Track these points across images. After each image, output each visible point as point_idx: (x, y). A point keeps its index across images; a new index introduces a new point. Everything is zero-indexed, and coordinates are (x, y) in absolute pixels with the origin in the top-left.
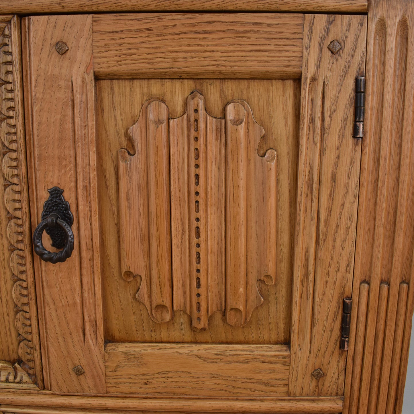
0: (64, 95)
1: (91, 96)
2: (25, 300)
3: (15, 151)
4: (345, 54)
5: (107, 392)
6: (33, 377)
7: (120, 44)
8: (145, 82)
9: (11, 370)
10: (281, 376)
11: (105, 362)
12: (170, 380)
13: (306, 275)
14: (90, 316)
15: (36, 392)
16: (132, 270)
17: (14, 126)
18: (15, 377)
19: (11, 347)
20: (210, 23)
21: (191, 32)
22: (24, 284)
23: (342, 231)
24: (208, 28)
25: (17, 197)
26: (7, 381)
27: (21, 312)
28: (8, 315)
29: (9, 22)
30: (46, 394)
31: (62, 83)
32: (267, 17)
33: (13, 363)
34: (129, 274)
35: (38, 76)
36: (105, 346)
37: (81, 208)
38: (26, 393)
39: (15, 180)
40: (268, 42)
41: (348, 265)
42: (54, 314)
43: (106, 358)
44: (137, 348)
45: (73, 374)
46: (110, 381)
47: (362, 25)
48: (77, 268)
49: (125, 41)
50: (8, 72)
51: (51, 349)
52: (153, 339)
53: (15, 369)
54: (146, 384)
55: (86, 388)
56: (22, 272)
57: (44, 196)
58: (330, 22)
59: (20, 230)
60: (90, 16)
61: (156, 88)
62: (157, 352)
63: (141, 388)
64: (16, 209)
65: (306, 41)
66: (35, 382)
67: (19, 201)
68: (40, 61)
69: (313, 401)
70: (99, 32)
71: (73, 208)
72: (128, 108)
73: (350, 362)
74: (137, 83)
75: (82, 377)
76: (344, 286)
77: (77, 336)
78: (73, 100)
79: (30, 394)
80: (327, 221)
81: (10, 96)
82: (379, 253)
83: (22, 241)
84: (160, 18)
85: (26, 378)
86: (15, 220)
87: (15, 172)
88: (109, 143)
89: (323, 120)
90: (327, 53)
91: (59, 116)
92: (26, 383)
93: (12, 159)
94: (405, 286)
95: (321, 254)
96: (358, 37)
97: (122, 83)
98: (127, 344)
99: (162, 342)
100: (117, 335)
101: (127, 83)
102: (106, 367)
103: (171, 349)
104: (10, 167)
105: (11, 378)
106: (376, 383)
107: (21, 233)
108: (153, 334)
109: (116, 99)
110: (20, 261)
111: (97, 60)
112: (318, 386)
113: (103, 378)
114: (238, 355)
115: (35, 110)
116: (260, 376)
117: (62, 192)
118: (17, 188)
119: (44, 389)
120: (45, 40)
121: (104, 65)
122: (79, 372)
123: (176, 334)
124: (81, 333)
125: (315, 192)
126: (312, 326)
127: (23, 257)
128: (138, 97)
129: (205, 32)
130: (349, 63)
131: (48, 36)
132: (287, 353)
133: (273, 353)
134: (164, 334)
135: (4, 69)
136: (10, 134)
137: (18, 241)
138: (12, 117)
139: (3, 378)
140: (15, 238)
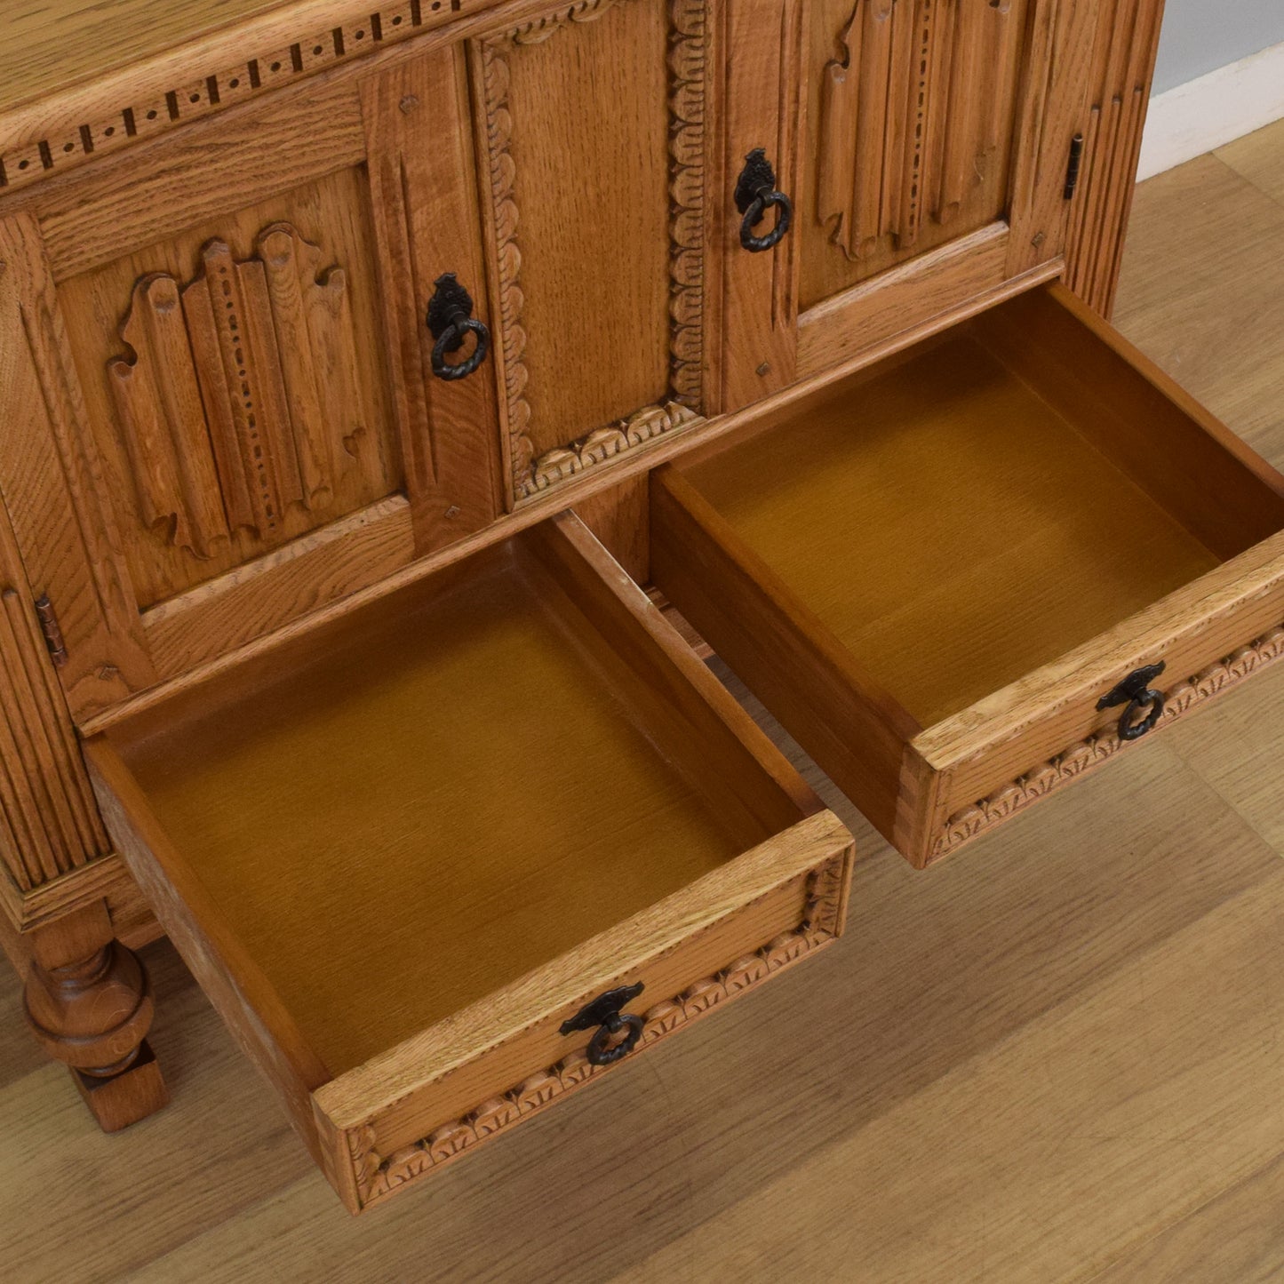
0: (773, 29)
2: (697, 311)
3: (699, 124)
5: (796, 379)
6: (697, 408)
9: (664, 414)
10: (997, 261)
11: (798, 341)
12: (872, 326)
13: (1034, 127)
14: (781, 293)
17: (703, 92)
18: (672, 420)
19: (656, 382)
22: (698, 291)
23: (1077, 60)
25: (698, 182)
26: (663, 430)
27: (685, 330)
30: (716, 422)
33: (663, 403)
34: (833, 217)
37: (783, 161)
38: (690, 434)
39: (697, 161)
42: (739, 312)
43: (800, 336)
44: (834, 304)
45: (756, 376)
46: (801, 363)
50: (696, 24)
51: (730, 358)
52: (847, 283)
53: (669, 409)
54: (844, 345)
55: (771, 387)
56: (695, 277)
57: (739, 165)
59: (698, 223)
63: (837, 353)
64: (693, 199)
66: (702, 413)
67: (702, 186)
69: (1030, 276)
75: (767, 377)
76: (1074, 124)
77: (765, 324)
78: (782, 30)
79: (698, 431)
81: (696, 53)
83: (701, 236)
85: (688, 414)
86: (691, 213)
87: (698, 151)
91: (765, 58)
92: (690, 419)
93: (691, 135)
94: (1139, 93)
95: (1053, 97)
98: (821, 307)
99: (859, 282)
102: (798, 347)
105: (668, 422)
106: (1099, 221)
107: (700, 227)
108: (848, 278)
110: (695, 263)
112: (1036, 254)
113: (792, 363)
114: (950, 257)
115: (732, 62)
116: (974, 273)
118: (700, 171)
119: (715, 414)
122: (763, 372)
124: (770, 321)
125: (1052, 25)
126: (1036, 184)
127: (699, 258)
133: (990, 237)
134: (860, 273)
135: (689, 19)
136: (692, 103)
137: (693, 238)
138: (700, 82)
139: (657, 429)
140: (688, 235)
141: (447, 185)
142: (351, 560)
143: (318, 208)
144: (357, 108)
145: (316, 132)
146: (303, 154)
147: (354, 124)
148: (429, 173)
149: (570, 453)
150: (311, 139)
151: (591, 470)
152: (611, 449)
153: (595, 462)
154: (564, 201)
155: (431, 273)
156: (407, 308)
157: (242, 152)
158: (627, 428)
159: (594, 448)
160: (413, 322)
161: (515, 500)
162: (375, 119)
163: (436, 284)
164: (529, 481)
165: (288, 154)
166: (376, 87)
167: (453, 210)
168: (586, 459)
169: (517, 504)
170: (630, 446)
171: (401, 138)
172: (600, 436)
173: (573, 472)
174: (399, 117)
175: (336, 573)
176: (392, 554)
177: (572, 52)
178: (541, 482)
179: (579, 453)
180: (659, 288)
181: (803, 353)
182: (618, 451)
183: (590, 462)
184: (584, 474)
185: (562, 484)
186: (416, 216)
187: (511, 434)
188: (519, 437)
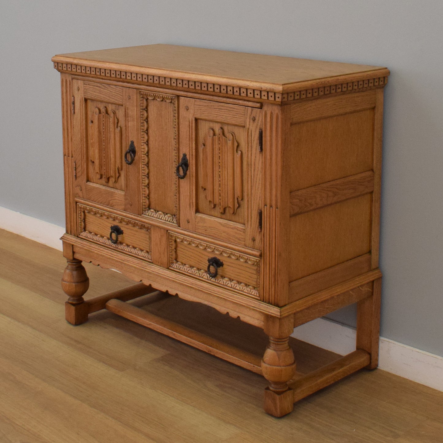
1: (194, 124)
4: (256, 121)
5: (195, 232)
6: (177, 221)
7: (201, 110)
8: (209, 122)
9: (172, 218)
10: (242, 237)
12: (212, 231)
14: (192, 201)
15: (177, 227)
18: (172, 221)
20: (222, 106)
21: (218, 109)
23: (257, 184)
24: (222, 108)
25: (176, 155)
26: (170, 221)
29: (175, 97)
30: (180, 229)
31: (187, 119)
32: (236, 107)
33: (172, 215)
35: (182, 116)
36: (196, 213)
37: (191, 161)
40: (236, 115)
41: (260, 197)
43: (196, 218)
44: (204, 216)
45: (187, 222)
46: (197, 227)
47: (260, 112)
51: (182, 212)
54: (206, 231)
55: (190, 228)
57: (182, 156)
58: (252, 110)
60: (194, 99)
61: (211, 124)
62: (209, 218)
63: (204, 232)
64: (176, 159)
65: (246, 115)
66: (177, 224)
68: (182, 111)
69: (252, 250)
70: (196, 104)
71: (189, 161)
73: (262, 235)
75: (189, 224)
76: (259, 205)
77: (188, 207)
79: (175, 227)
80: (253, 179)
82: (268, 195)
85: (175, 222)
89: (251, 143)
90: (252, 121)
91: (186, 130)
94: (277, 209)
96: (259, 116)
98: (202, 214)
102: (195, 222)
103: (213, 219)
106: (271, 248)
108: (210, 212)
109: (202, 126)
111: (196, 114)
112: (253, 244)
113: (194, 225)
114: (231, 225)
115: (180, 127)
116: (237, 235)
117: (186, 155)
118: (176, 152)
119: (179, 227)
120: (183, 105)
121: (197, 115)
123: (216, 214)
126: (251, 219)
128: (207, 127)
129: (221, 109)
130: (257, 125)
132: (244, 228)
133: (240, 227)
142: (115, 199)
144: (122, 92)
145: (117, 94)
146: (114, 96)
147: (121, 95)
149: (155, 211)
151: (156, 219)
152: (160, 217)
154: (156, 143)
155: (131, 139)
157: (108, 90)
159: (158, 214)
161: (143, 214)
163: (131, 141)
164: (146, 211)
166: (125, 90)
170: (163, 220)
171: (128, 104)
172: (161, 213)
173: (153, 216)
174: (128, 99)
175: (112, 201)
176: (121, 205)
178: (148, 214)
179: (156, 213)
181: (196, 224)
182: (161, 219)
183: (156, 217)
184: (154, 218)
185: (150, 217)
186: (129, 123)
187: (143, 194)
188: (145, 197)
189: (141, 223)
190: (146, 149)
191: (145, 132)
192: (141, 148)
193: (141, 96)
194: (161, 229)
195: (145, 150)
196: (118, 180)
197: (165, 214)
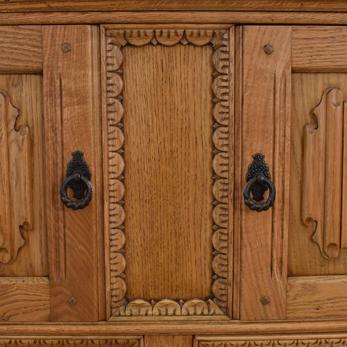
0: (269, 84)
1: (289, 85)
2: (225, 244)
3: (226, 126)
5: (287, 318)
6: (225, 310)
7: (312, 48)
8: (326, 75)
9: (205, 305)
11: (287, 292)
12: (337, 305)
14: (277, 255)
15: (227, 322)
16: (312, 217)
17: (228, 107)
18: (209, 311)
19: (204, 286)
22: (226, 231)
25: (225, 162)
26: (202, 314)
27: (219, 255)
28: (205, 258)
29: (229, 29)
30: (235, 323)
31: (267, 75)
33: (206, 299)
34: (310, 219)
35: (249, 70)
36: (288, 279)
37: (277, 169)
38: (218, 323)
39: (225, 149)
42: (249, 254)
43: (288, 289)
44: (312, 280)
45: (260, 304)
46: (291, 308)
48: (271, 216)
49: (315, 45)
50: (224, 67)
51: (244, 284)
52: (323, 273)
53: (208, 304)
54: (318, 309)
55: (270, 315)
56: (224, 222)
57: (249, 160)
59: (225, 187)
60: (291, 27)
61: (333, 79)
62: (328, 282)
63: (313, 312)
64: (223, 172)
66: (227, 314)
67: (228, 165)
68: (251, 59)
70: (297, 39)
71: (271, 170)
72: (313, 94)
74: (320, 76)
75: (267, 306)
77: (266, 271)
78: (275, 88)
79: (222, 324)
81: (225, 84)
83: (227, 196)
84: (341, 29)
85: (218, 311)
86: (222, 180)
87: (225, 142)
88: (298, 120)
91: (264, 100)
92: (219, 315)
93: (222, 132)
97: (309, 75)
98: (303, 277)
99: (329, 274)
100: (294, 270)
101: (313, 76)
102: (287, 296)
104: (220, 138)
105: (206, 312)
107: (227, 190)
108: (323, 268)
109: (305, 87)
110: (224, 213)
111: (295, 59)
113: (284, 306)
115: (245, 95)
117: (264, 157)
118: (226, 155)
119: (233, 319)
120: (256, 43)
121: (300, 63)
122: (265, 302)
123: (340, 268)
124: (269, 269)
127: (226, 209)
128: (320, 87)
131: (259, 41)
134: (331, 268)
135: (221, 64)
136: (223, 113)
137: (223, 197)
138: (226, 101)
139: (199, 312)
140: (221, 194)
141: (83, 101)
142: (15, 301)
143: (21, 90)
144: (40, 39)
145: (19, 44)
146: (12, 53)
147: (38, 47)
148: (73, 89)
149: (147, 303)
150: (16, 46)
151: (157, 318)
152: (170, 312)
153: (160, 315)
154: (152, 146)
155: (71, 149)
156: (57, 163)
158: (183, 304)
159: (162, 307)
160: (59, 172)
161: (111, 315)
162: (49, 48)
163: (72, 154)
164: (122, 308)
165: (6, 50)
166: (50, 32)
167: (85, 116)
168: (156, 311)
169: (112, 318)
170: (181, 315)
171: (60, 64)
172: (166, 301)
173: (146, 315)
174: (61, 53)
175: (6, 306)
176: (37, 310)
177: (159, 63)
178: (128, 313)
179: (152, 306)
180: (206, 224)
181: (289, 302)
182: (174, 314)
183: (158, 313)
184: (152, 318)
185: (139, 318)
186: (65, 111)
187: (111, 270)
188: (116, 277)
189: (102, 337)
190: (122, 165)
191: (116, 125)
192: (109, 166)
193: (110, 41)
194: (174, 336)
195: (118, 168)
196: (18, 254)
197: (181, 301)
